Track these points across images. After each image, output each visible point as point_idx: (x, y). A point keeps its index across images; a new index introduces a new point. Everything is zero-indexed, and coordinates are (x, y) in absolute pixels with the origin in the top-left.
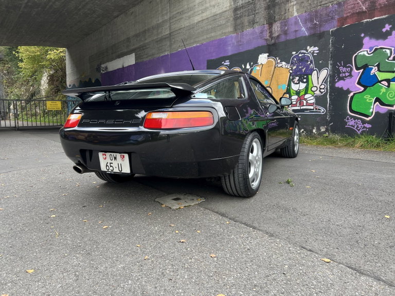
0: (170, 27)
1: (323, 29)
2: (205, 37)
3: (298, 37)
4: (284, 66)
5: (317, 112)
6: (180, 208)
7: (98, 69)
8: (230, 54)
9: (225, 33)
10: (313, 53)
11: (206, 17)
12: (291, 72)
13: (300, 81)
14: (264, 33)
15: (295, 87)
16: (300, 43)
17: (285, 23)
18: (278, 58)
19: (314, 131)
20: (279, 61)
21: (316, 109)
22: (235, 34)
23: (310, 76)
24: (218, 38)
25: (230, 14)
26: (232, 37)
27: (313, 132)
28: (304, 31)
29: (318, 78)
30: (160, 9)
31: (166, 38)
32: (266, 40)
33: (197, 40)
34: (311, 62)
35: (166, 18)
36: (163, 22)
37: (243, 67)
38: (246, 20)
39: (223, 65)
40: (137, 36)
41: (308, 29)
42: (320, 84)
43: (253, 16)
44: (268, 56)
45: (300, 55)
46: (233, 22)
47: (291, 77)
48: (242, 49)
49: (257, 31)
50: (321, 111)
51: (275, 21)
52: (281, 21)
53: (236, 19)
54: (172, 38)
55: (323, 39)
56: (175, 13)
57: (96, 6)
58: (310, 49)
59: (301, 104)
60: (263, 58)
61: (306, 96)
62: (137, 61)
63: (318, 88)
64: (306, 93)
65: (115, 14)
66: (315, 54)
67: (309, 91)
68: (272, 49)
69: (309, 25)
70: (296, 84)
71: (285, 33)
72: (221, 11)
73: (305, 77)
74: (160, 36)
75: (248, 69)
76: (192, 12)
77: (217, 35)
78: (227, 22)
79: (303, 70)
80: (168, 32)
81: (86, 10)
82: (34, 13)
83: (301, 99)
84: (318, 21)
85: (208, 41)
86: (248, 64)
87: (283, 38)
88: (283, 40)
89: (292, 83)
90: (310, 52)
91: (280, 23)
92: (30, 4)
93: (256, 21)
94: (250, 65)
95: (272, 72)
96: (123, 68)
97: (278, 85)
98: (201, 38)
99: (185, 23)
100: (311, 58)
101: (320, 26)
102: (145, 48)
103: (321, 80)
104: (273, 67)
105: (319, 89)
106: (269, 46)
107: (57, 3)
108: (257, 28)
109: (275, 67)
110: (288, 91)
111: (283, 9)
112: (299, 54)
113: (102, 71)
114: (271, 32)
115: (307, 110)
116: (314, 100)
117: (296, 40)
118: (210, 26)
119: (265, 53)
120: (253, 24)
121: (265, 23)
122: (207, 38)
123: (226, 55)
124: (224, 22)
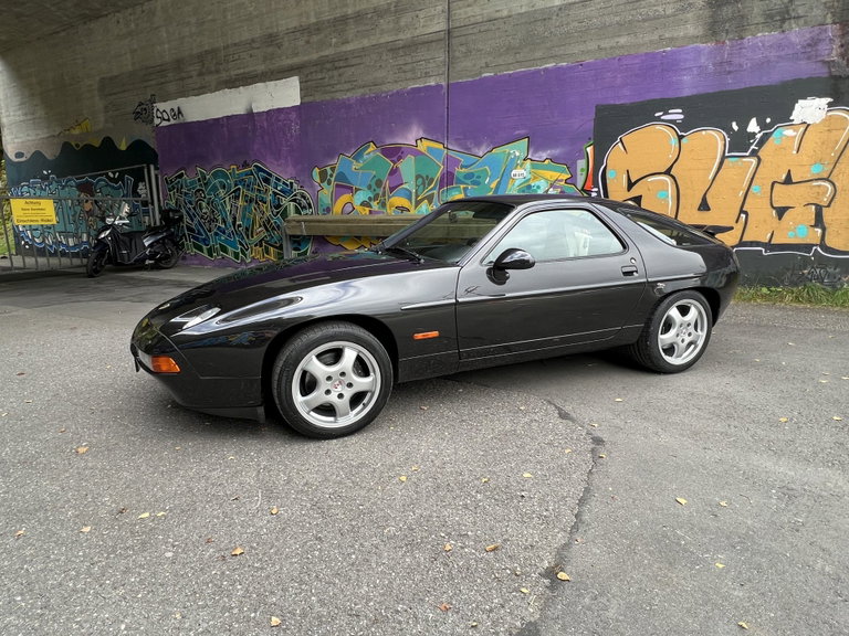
0: (449, 11)
2: (592, 46)
7: (143, 113)
8: (687, 92)
9: (672, 39)
14: (823, 48)
22: (711, 45)
24: (643, 50)
26: (698, 52)
31: (430, 42)
32: (829, 64)
33: (560, 51)
37: (736, 127)
38: (755, 8)
39: (658, 119)
40: (309, 30)
44: (830, 105)
46: (707, 13)
48: (731, 83)
49: (794, 38)
53: (716, 4)
54: (456, 41)
60: (811, 109)
62: (307, 99)
74: (406, 36)
75: (754, 134)
77: (642, 42)
78: (682, 10)
85: (603, 55)
86: (754, 121)
93: (793, 14)
94: (761, 123)
95: (839, 143)
96: (250, 115)
98: (575, 49)
99: (510, 6)
102: (342, 64)
106: (836, 78)
113: (157, 121)
114: (846, 45)
118: (618, 19)
119: (820, 96)
120: (783, 20)
121: (829, 20)
122: (600, 48)
123: (671, 94)
124: (669, 12)
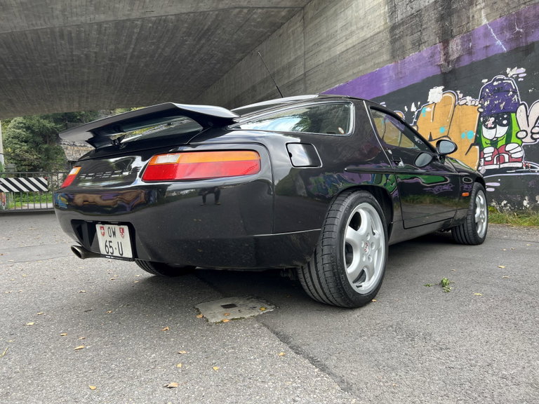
0: (305, 65)
1: (530, 40)
2: (351, 73)
3: (490, 55)
4: (469, 103)
5: (528, 172)
6: (222, 322)
8: (386, 92)
9: (378, 63)
10: (518, 77)
11: (352, 45)
12: (481, 110)
13: (498, 123)
14: (437, 57)
15: (488, 134)
16: (494, 65)
17: (469, 36)
18: (458, 92)
19: (525, 203)
20: (461, 96)
21: (527, 167)
22: (393, 64)
23: (513, 115)
24: (369, 71)
25: (386, 36)
26: (388, 68)
27: (523, 205)
28: (500, 45)
29: (527, 116)
30: (292, 42)
31: (298, 81)
32: (440, 66)
33: (340, 78)
34: (515, 92)
35: (299, 53)
36: (296, 59)
37: (406, 109)
38: (408, 41)
40: (264, 81)
41: (506, 42)
42: (531, 126)
43: (419, 33)
44: (444, 90)
45: (495, 83)
46: (390, 47)
47: (482, 119)
48: (403, 85)
49: (425, 55)
50: (536, 170)
51: (453, 37)
52: (461, 35)
53: (393, 41)
54: (307, 79)
55: (533, 54)
56: (311, 45)
57: (213, 49)
58: (512, 72)
59: (500, 160)
60: (436, 94)
61: (509, 147)
63: (529, 132)
64: (508, 142)
65: (238, 56)
66: (519, 80)
67: (514, 139)
68: (450, 79)
69: (508, 35)
70: (491, 128)
71: (470, 52)
72: (372, 34)
73: (505, 116)
74: (292, 79)
75: (414, 112)
76: (333, 40)
77: (368, 67)
78: (381, 47)
79: (502, 106)
80: (303, 72)
81: (202, 56)
82: (142, 65)
83: (499, 154)
84: (523, 28)
85: (355, 77)
86: (413, 104)
87: (466, 61)
88: (466, 64)
89: (483, 127)
90: (511, 77)
91: (460, 39)
92: (136, 53)
93: (423, 41)
94: (416, 106)
95: (451, 113)
97: (460, 132)
98: (345, 75)
99: (324, 57)
100: (514, 86)
101: (527, 34)
103: (532, 120)
104: (452, 106)
105: (530, 134)
106: (444, 74)
107: (167, 49)
108: (425, 51)
109: (455, 106)
110: (478, 141)
111: (464, 18)
112: (494, 81)
114: (447, 54)
115: (511, 169)
116: (523, 152)
117: (488, 61)
118: (358, 57)
119: (439, 86)
120: (419, 45)
121: (438, 41)
122: (354, 74)
123: (380, 94)
124: (377, 49)
